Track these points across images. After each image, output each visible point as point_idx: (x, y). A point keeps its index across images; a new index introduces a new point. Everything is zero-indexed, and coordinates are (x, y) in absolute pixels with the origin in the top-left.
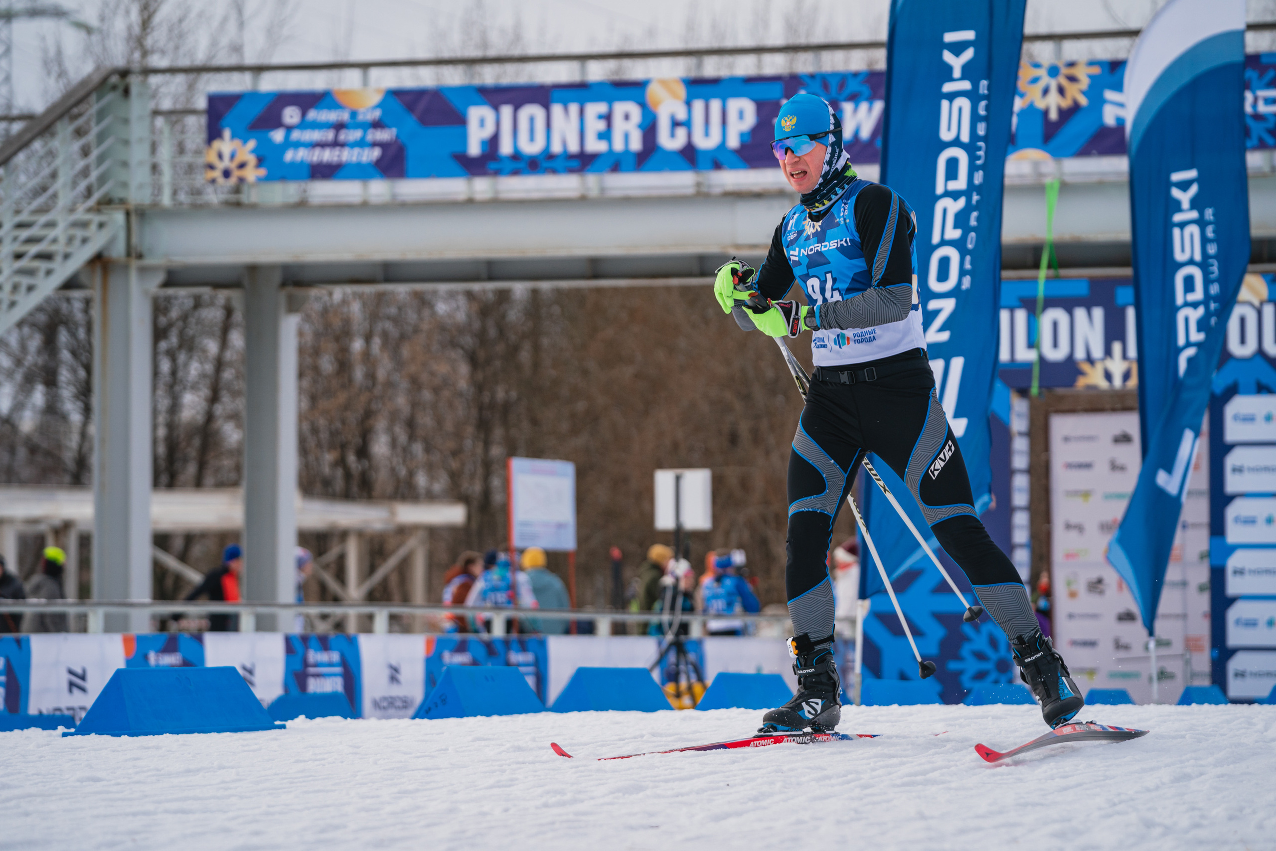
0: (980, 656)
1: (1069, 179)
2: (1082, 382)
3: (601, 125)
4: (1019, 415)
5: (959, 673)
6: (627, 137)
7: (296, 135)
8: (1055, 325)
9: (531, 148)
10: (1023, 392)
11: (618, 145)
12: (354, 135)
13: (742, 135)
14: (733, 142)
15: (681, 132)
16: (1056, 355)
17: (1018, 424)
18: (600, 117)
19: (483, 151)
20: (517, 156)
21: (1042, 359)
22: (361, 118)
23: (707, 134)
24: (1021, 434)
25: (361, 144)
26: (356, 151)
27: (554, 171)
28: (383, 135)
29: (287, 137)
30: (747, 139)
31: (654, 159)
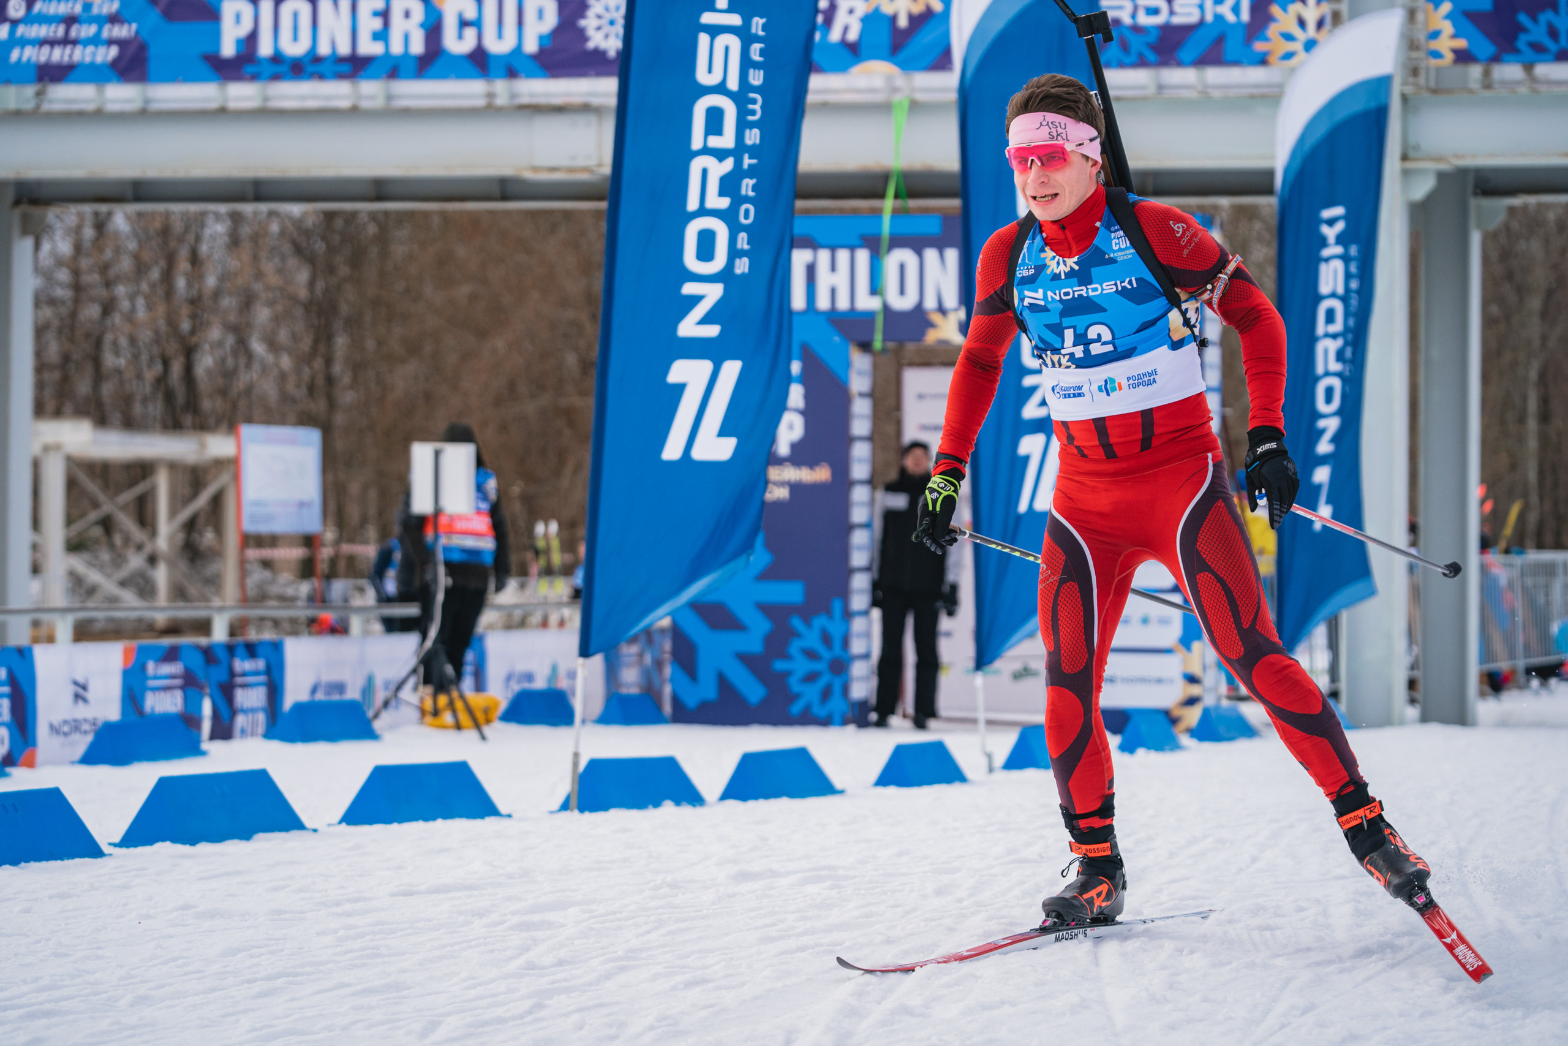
0: (811, 655)
1: (920, 97)
2: (932, 336)
3: (377, 24)
4: (860, 373)
5: (786, 674)
6: (406, 38)
7: (21, 30)
8: (902, 268)
9: (295, 49)
10: (865, 346)
11: (397, 48)
12: (87, 31)
13: (541, 38)
14: (531, 46)
15: (470, 33)
16: (903, 303)
17: (859, 382)
18: (376, 14)
19: (238, 51)
20: (277, 58)
21: (886, 308)
22: (95, 11)
23: (500, 36)
24: (862, 395)
25: (95, 41)
26: (90, 49)
27: (321, 77)
28: (121, 32)
29: (12, 32)
30: (548, 43)
31: (440, 63)
